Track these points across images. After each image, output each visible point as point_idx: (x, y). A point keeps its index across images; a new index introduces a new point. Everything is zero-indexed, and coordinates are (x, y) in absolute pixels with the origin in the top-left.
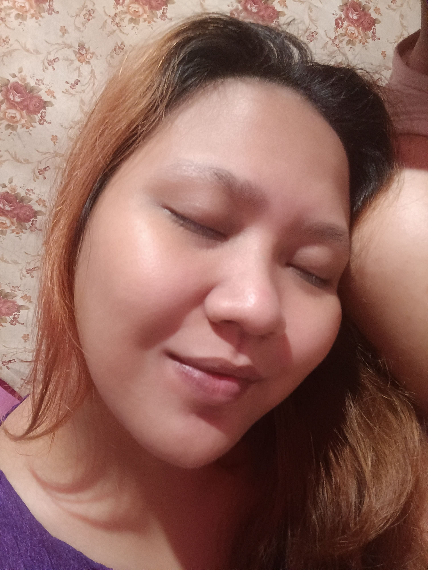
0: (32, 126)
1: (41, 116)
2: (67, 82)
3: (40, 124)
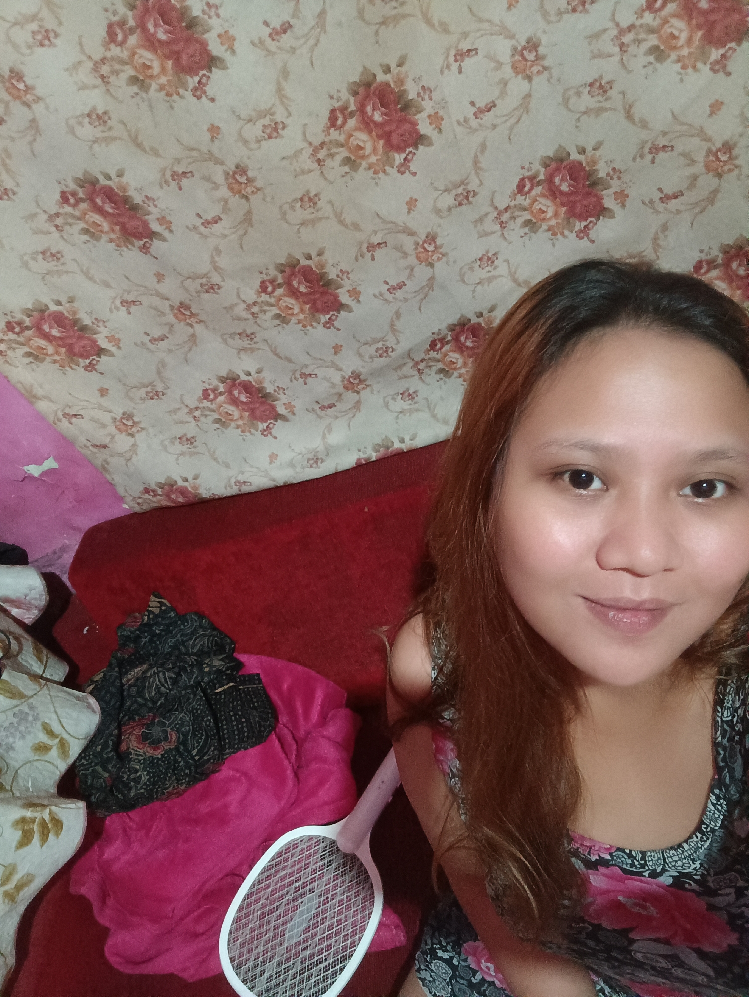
0: (178, 94)
1: (199, 82)
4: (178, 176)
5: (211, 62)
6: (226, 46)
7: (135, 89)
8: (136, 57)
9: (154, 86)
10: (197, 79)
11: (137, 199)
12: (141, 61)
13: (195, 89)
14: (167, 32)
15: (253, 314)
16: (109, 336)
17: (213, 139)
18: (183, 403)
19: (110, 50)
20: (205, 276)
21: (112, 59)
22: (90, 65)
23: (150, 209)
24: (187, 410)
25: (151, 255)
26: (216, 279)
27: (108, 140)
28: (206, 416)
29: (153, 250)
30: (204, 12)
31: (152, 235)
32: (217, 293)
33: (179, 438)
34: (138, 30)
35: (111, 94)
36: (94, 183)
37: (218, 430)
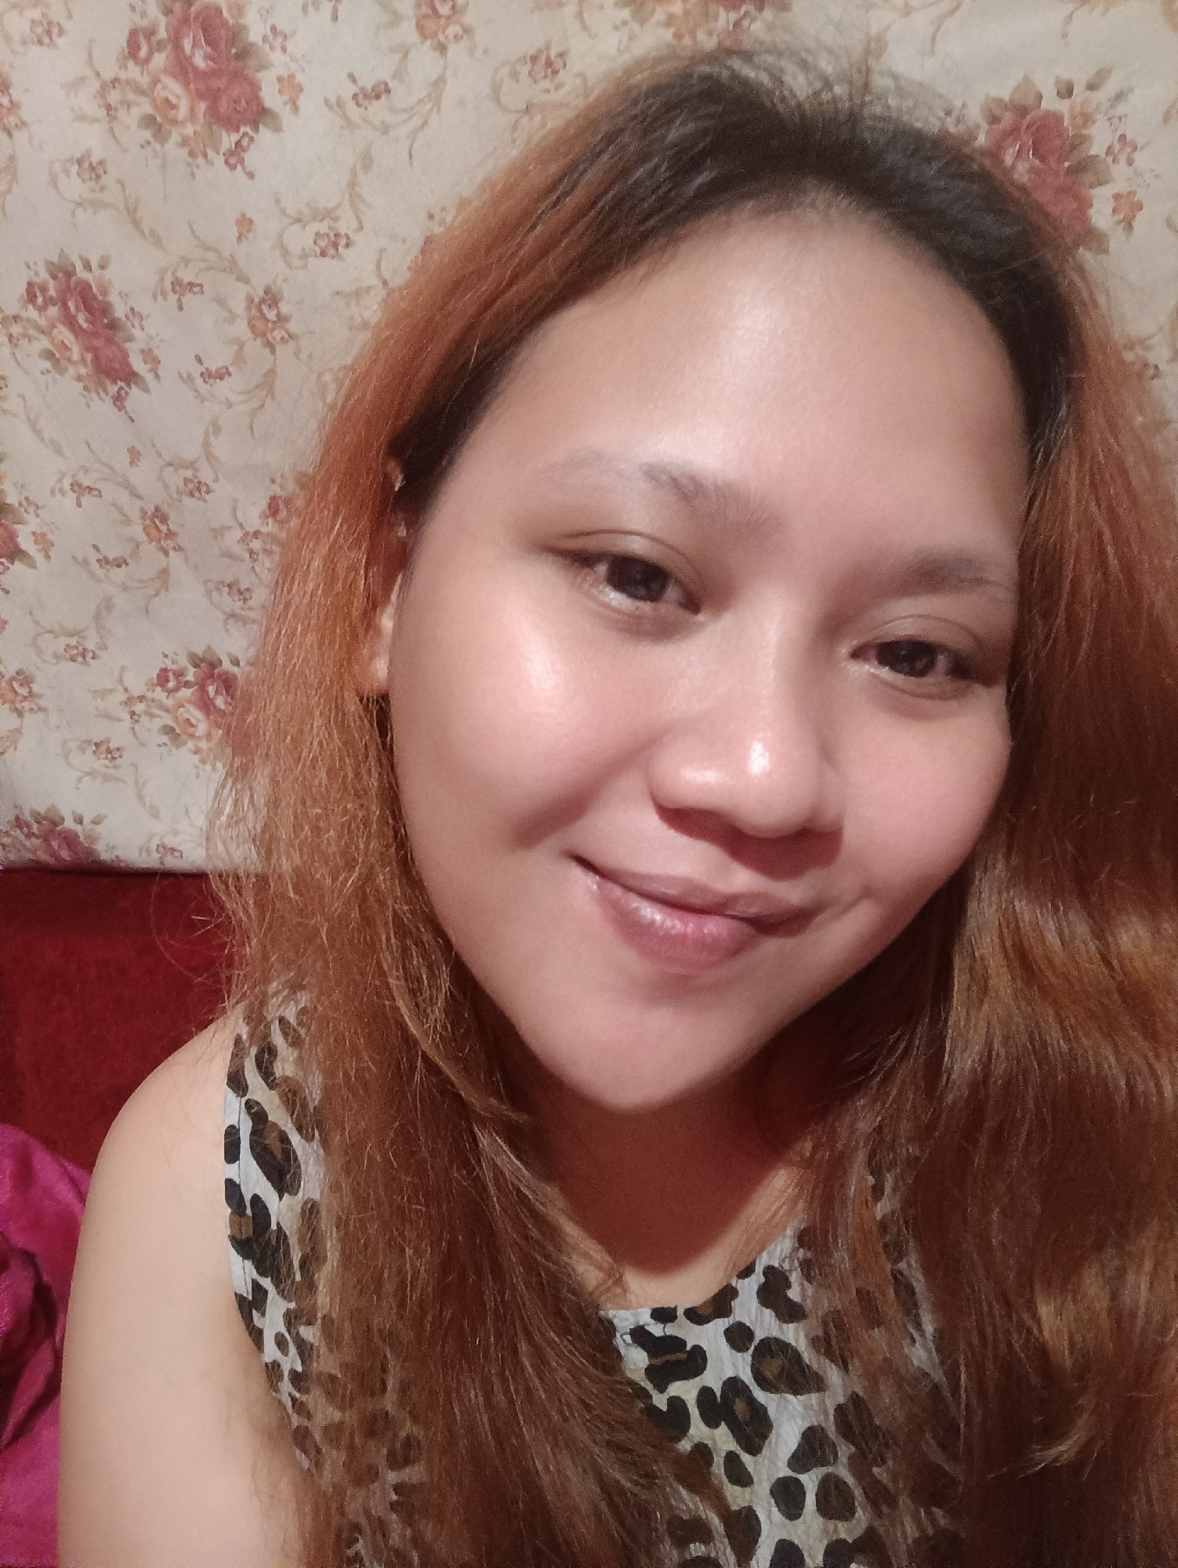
0: (205, 156)
1: (238, 144)
2: (353, 78)
3: (226, 162)
4: (180, 287)
5: (260, 115)
6: (286, 97)
7: (147, 134)
8: (159, 86)
9: (175, 137)
10: (235, 137)
11: (120, 311)
12: (163, 94)
13: (230, 154)
14: (207, 57)
15: (251, 552)
16: (39, 532)
17: (239, 239)
18: (121, 681)
19: (126, 67)
20: (192, 465)
21: (128, 82)
22: (96, 85)
23: (133, 331)
24: (123, 697)
25: (126, 412)
26: (206, 475)
27: (97, 206)
28: (152, 716)
29: (127, 404)
30: (265, 39)
31: (131, 377)
32: (205, 501)
33: (96, 744)
34: (169, 48)
35: (114, 136)
36: (69, 274)
37: (164, 749)
